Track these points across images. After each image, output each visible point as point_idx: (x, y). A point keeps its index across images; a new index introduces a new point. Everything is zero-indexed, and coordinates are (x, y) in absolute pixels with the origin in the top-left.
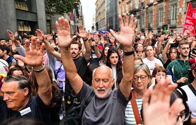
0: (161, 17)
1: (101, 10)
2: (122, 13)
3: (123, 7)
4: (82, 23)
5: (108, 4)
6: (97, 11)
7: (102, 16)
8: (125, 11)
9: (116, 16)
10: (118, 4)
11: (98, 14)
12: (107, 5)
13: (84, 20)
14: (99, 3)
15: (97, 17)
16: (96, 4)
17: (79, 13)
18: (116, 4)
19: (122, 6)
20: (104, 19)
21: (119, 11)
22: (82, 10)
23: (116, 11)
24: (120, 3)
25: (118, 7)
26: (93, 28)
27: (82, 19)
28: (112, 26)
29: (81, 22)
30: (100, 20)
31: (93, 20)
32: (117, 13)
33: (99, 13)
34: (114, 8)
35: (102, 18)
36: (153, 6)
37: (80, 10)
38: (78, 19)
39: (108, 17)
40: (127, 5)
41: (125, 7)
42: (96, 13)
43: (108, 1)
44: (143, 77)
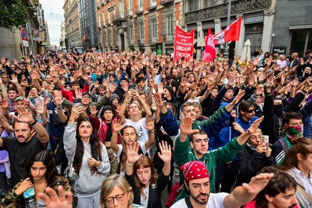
0: (154, 31)
1: (72, 17)
2: (102, 22)
3: (104, 14)
4: (45, 34)
5: (82, 9)
6: (66, 18)
7: (75, 26)
8: (107, 20)
9: (95, 26)
10: (96, 9)
11: (68, 23)
12: (80, 11)
13: (47, 30)
14: (69, 7)
15: (67, 27)
16: (64, 8)
17: (39, 22)
18: (93, 10)
19: (101, 13)
20: (78, 29)
21: (99, 21)
22: (43, 15)
23: (94, 20)
24: (98, 8)
25: (97, 15)
26: (61, 43)
27: (44, 30)
28: (90, 40)
31: (62, 30)
32: (96, 23)
33: (70, 21)
34: (91, 15)
35: (74, 29)
36: (144, 16)
37: (41, 17)
38: (37, 31)
39: (84, 28)
40: (109, 13)
41: (106, 15)
42: (66, 21)
43: (82, 5)
44: (120, 196)
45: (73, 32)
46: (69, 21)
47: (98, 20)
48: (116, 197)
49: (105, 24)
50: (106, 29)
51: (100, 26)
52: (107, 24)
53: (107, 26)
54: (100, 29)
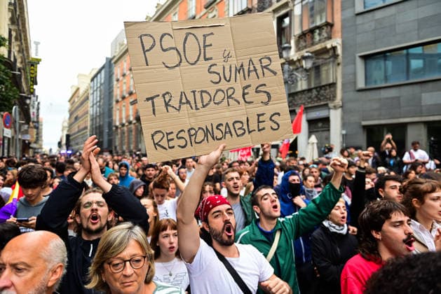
1: (79, 113)
2: (121, 119)
3: (124, 108)
4: (37, 134)
5: (95, 102)
6: (71, 114)
7: (81, 124)
8: (128, 116)
9: (110, 124)
10: (114, 103)
11: (73, 119)
12: (92, 104)
13: (42, 129)
14: (76, 100)
15: (70, 125)
16: (69, 101)
17: (32, 116)
18: (110, 104)
19: (121, 107)
20: (86, 128)
22: (38, 109)
23: (110, 116)
24: (117, 102)
25: (114, 109)
26: (60, 144)
27: (37, 128)
28: (102, 142)
29: (35, 133)
30: (77, 130)
31: (63, 130)
32: (112, 120)
33: (76, 118)
34: (106, 110)
35: (82, 127)
37: (35, 111)
38: (26, 126)
39: (94, 126)
40: (131, 107)
41: (127, 110)
42: (70, 118)
43: (95, 97)
44: (137, 258)
45: (79, 132)
46: (74, 117)
47: (116, 116)
48: (129, 261)
49: (124, 121)
50: (125, 128)
51: (118, 124)
52: (127, 121)
53: (127, 124)
54: (117, 127)
